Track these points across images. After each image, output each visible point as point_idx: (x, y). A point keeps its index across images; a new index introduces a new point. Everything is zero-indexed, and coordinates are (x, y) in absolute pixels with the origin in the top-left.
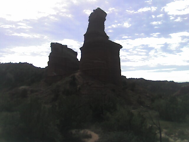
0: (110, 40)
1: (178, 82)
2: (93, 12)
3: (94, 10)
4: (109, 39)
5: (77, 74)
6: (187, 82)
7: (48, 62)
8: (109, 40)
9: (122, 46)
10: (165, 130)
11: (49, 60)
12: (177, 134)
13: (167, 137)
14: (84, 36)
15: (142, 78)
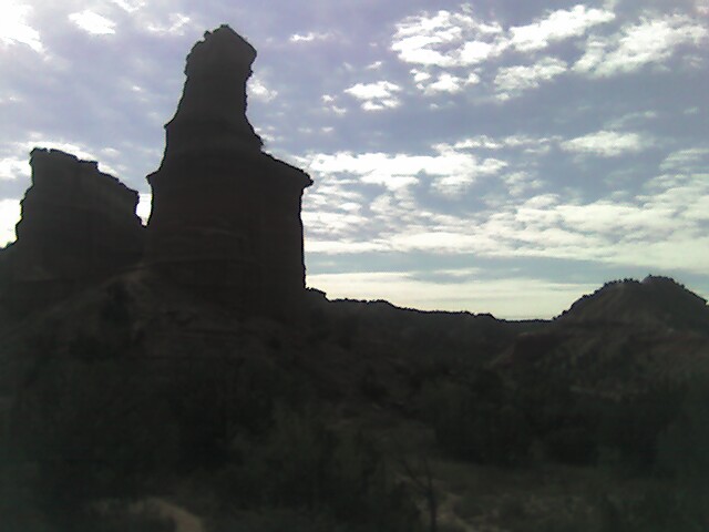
0: (267, 152)
1: (508, 319)
2: (203, 39)
3: (207, 32)
4: (263, 150)
5: (133, 278)
6: (537, 320)
7: (17, 225)
8: (264, 153)
9: (312, 178)
10: (453, 498)
11: (19, 218)
12: (496, 513)
13: (460, 522)
14: (165, 131)
15: (383, 301)
